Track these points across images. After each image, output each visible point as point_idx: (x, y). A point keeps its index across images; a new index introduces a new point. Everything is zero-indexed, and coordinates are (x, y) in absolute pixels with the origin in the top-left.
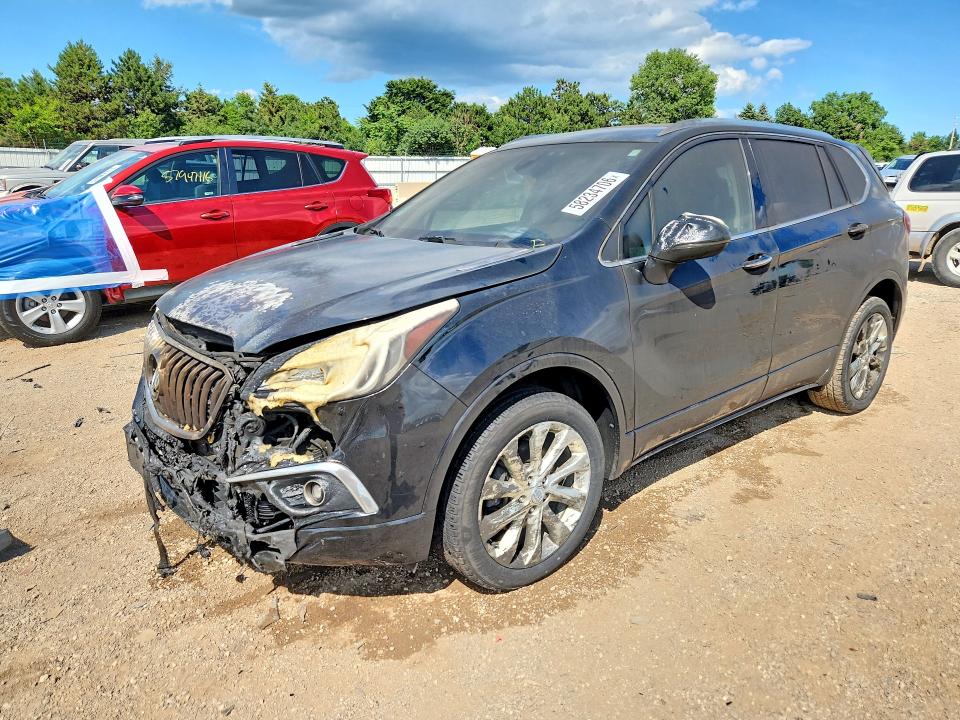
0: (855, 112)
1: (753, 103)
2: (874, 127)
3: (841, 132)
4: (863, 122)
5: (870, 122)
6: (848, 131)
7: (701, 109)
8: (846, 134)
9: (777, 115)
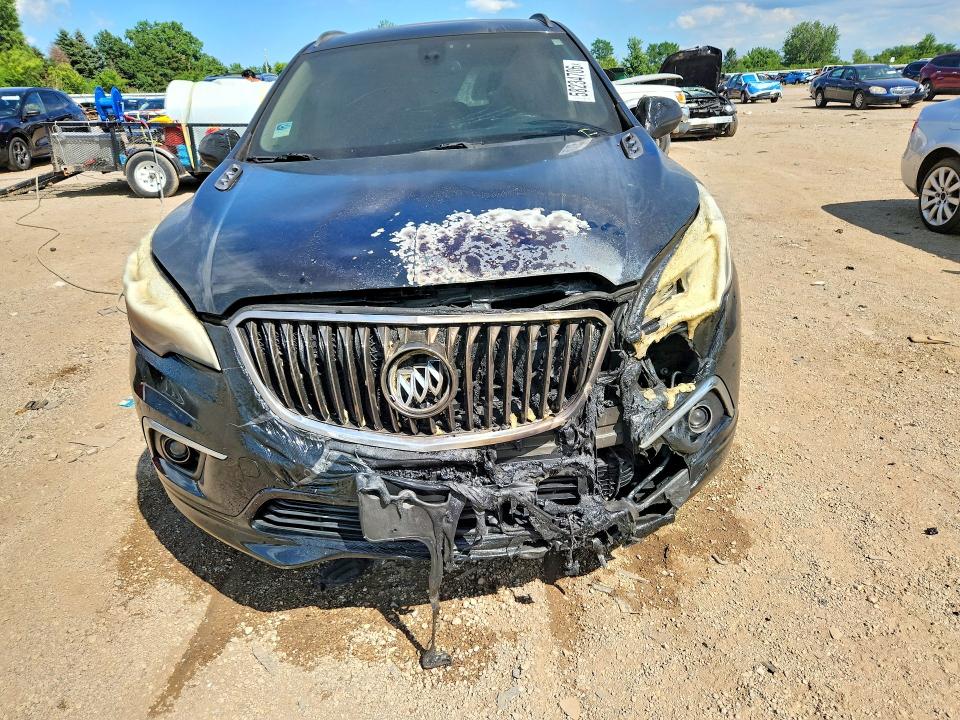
0: (174, 43)
1: (67, 30)
2: (197, 59)
3: (169, 63)
4: (184, 52)
5: (191, 53)
6: (176, 62)
7: (8, 34)
8: (175, 65)
9: (97, 44)
